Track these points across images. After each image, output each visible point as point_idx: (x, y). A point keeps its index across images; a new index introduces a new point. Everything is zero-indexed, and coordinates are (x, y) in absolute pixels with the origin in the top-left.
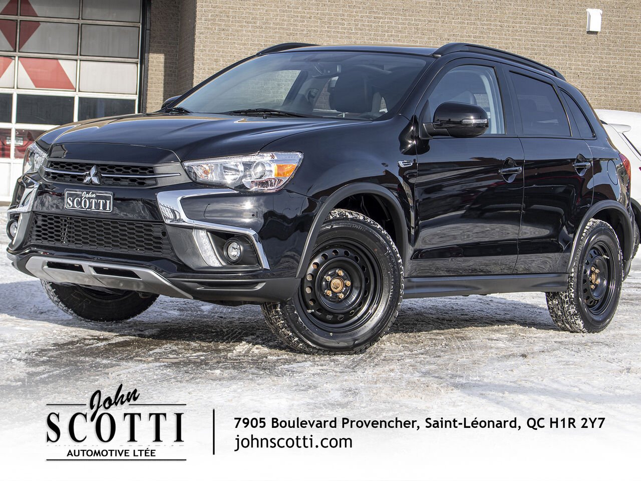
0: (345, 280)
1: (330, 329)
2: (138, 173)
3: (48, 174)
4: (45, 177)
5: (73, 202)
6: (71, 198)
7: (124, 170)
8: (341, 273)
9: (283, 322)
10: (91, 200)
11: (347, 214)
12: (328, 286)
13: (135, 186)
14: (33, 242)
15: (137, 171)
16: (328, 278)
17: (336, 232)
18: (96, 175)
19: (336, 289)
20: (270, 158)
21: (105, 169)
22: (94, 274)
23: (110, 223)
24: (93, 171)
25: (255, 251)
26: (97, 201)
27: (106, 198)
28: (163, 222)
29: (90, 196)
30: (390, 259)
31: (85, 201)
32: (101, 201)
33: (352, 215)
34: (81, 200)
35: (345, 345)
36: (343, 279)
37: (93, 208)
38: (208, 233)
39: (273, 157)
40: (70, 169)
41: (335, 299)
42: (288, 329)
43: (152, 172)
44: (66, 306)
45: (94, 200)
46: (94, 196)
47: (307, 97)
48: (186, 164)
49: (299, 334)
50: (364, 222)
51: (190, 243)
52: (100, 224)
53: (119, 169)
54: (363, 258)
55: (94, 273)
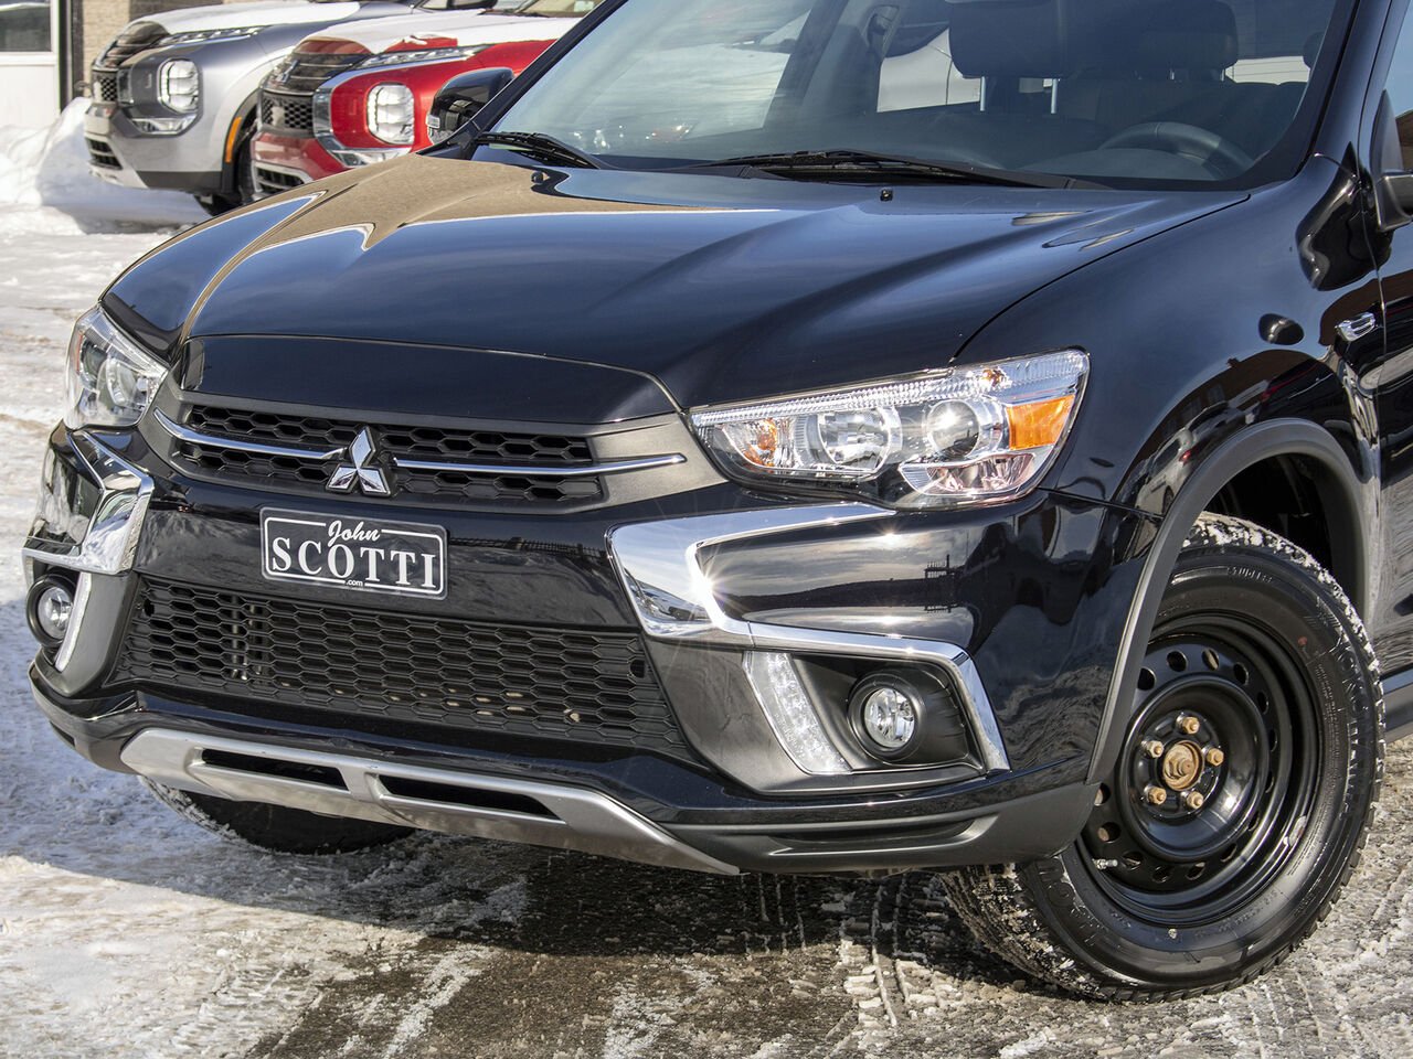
0: (1203, 745)
1: (1165, 916)
2: (531, 457)
3: (184, 447)
4: (174, 459)
5: (294, 553)
6: (287, 542)
7: (479, 446)
8: (1193, 725)
9: (1025, 913)
10: (363, 550)
11: (1213, 531)
12: (1156, 772)
13: (523, 502)
14: (141, 673)
15: (528, 450)
16: (1155, 747)
17: (1183, 596)
18: (372, 462)
19: (1177, 778)
20: (987, 384)
21: (406, 442)
22: (382, 797)
23: (435, 627)
24: (362, 447)
25: (960, 713)
26: (387, 554)
27: (420, 547)
28: (639, 629)
29: (357, 534)
30: (1348, 664)
31: (340, 556)
32: (403, 556)
33: (1228, 532)
34: (326, 549)
35: (1217, 966)
36: (1197, 741)
37: (373, 576)
38: (798, 662)
39: (995, 376)
40: (271, 434)
41: (1176, 811)
42: (1041, 935)
43: (585, 453)
44: (211, 819)
45: (372, 552)
46: (373, 535)
47: (864, 33)
48: (703, 418)
49: (1076, 948)
50: (1261, 554)
51: (737, 699)
52: (397, 629)
53: (458, 444)
54: (1257, 670)
55: (382, 794)
